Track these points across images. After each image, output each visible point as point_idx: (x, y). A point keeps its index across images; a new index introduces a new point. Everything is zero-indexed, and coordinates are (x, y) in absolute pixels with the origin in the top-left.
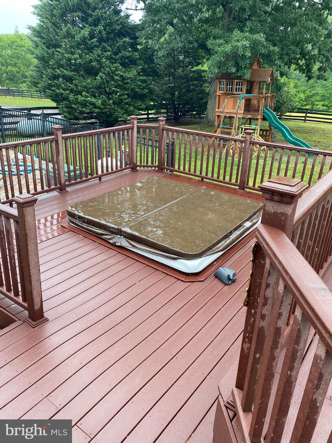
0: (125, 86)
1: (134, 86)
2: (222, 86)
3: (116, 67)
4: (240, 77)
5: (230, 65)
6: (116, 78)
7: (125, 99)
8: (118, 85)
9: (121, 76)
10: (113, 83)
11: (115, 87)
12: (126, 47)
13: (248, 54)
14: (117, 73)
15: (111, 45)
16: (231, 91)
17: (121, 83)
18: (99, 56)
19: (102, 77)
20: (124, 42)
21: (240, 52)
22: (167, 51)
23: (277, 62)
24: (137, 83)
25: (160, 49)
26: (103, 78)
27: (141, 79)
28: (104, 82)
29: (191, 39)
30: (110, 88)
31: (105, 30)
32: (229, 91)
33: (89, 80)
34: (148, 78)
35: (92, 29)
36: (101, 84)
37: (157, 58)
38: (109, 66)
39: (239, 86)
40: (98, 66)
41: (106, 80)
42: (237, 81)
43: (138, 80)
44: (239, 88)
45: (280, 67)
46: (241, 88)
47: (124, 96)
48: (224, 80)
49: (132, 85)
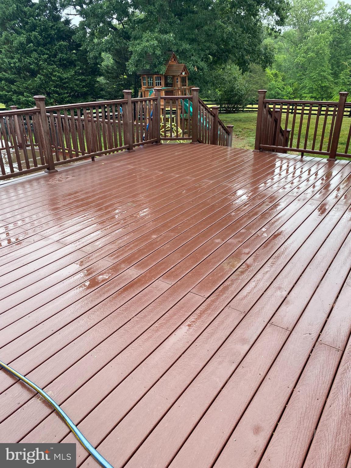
0: (64, 85)
1: (73, 85)
2: (145, 81)
3: (53, 69)
4: (158, 72)
5: (145, 63)
6: (53, 78)
7: (66, 98)
8: (57, 85)
9: (59, 77)
10: (52, 83)
11: (54, 87)
12: (63, 50)
13: (158, 52)
14: (54, 74)
15: (50, 49)
16: (152, 85)
17: (59, 83)
18: (36, 59)
19: (40, 78)
20: (60, 46)
21: (150, 51)
22: (98, 51)
23: (193, 58)
24: (76, 82)
25: (92, 50)
26: (42, 79)
27: (80, 79)
28: (43, 83)
29: (118, 40)
30: (50, 88)
31: (41, 35)
32: (151, 85)
33: (30, 82)
34: (88, 77)
35: (29, 35)
36: (41, 85)
37: (89, 58)
38: (47, 68)
39: (158, 80)
40: (36, 69)
41: (45, 81)
42: (156, 76)
43: (78, 80)
44: (158, 82)
45: (197, 62)
46: (160, 82)
47: (64, 95)
48: (146, 76)
49: (71, 85)
